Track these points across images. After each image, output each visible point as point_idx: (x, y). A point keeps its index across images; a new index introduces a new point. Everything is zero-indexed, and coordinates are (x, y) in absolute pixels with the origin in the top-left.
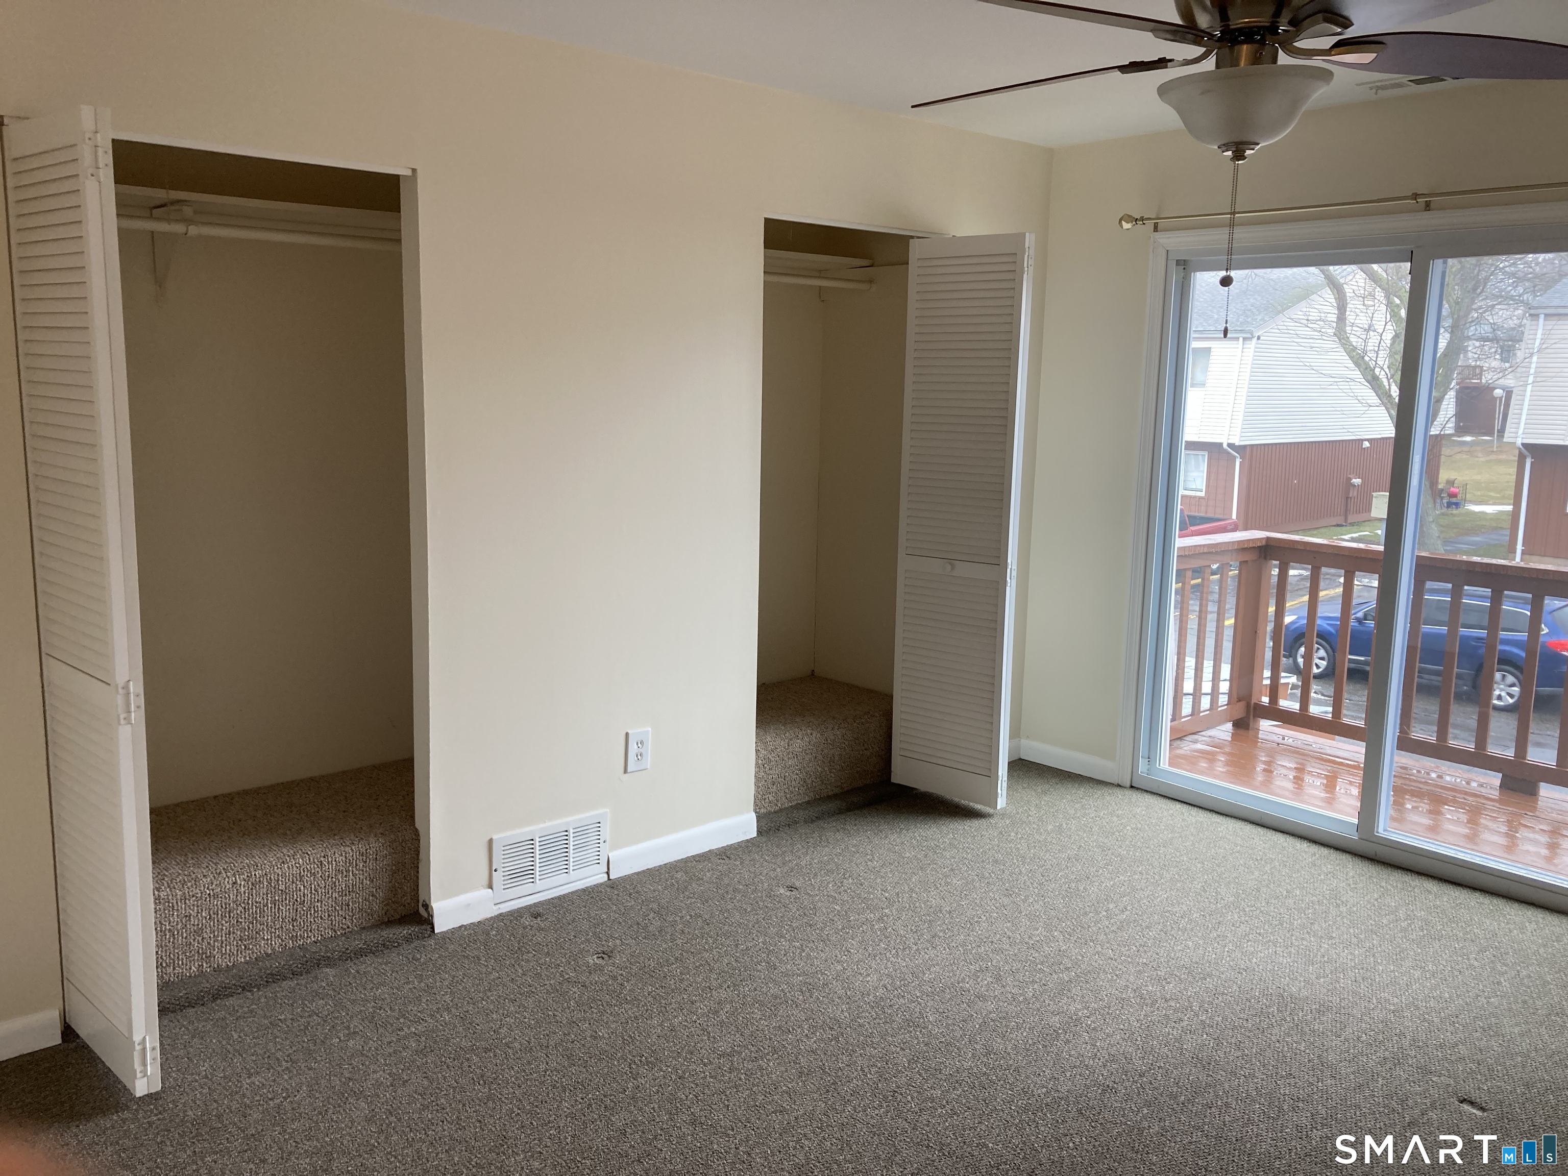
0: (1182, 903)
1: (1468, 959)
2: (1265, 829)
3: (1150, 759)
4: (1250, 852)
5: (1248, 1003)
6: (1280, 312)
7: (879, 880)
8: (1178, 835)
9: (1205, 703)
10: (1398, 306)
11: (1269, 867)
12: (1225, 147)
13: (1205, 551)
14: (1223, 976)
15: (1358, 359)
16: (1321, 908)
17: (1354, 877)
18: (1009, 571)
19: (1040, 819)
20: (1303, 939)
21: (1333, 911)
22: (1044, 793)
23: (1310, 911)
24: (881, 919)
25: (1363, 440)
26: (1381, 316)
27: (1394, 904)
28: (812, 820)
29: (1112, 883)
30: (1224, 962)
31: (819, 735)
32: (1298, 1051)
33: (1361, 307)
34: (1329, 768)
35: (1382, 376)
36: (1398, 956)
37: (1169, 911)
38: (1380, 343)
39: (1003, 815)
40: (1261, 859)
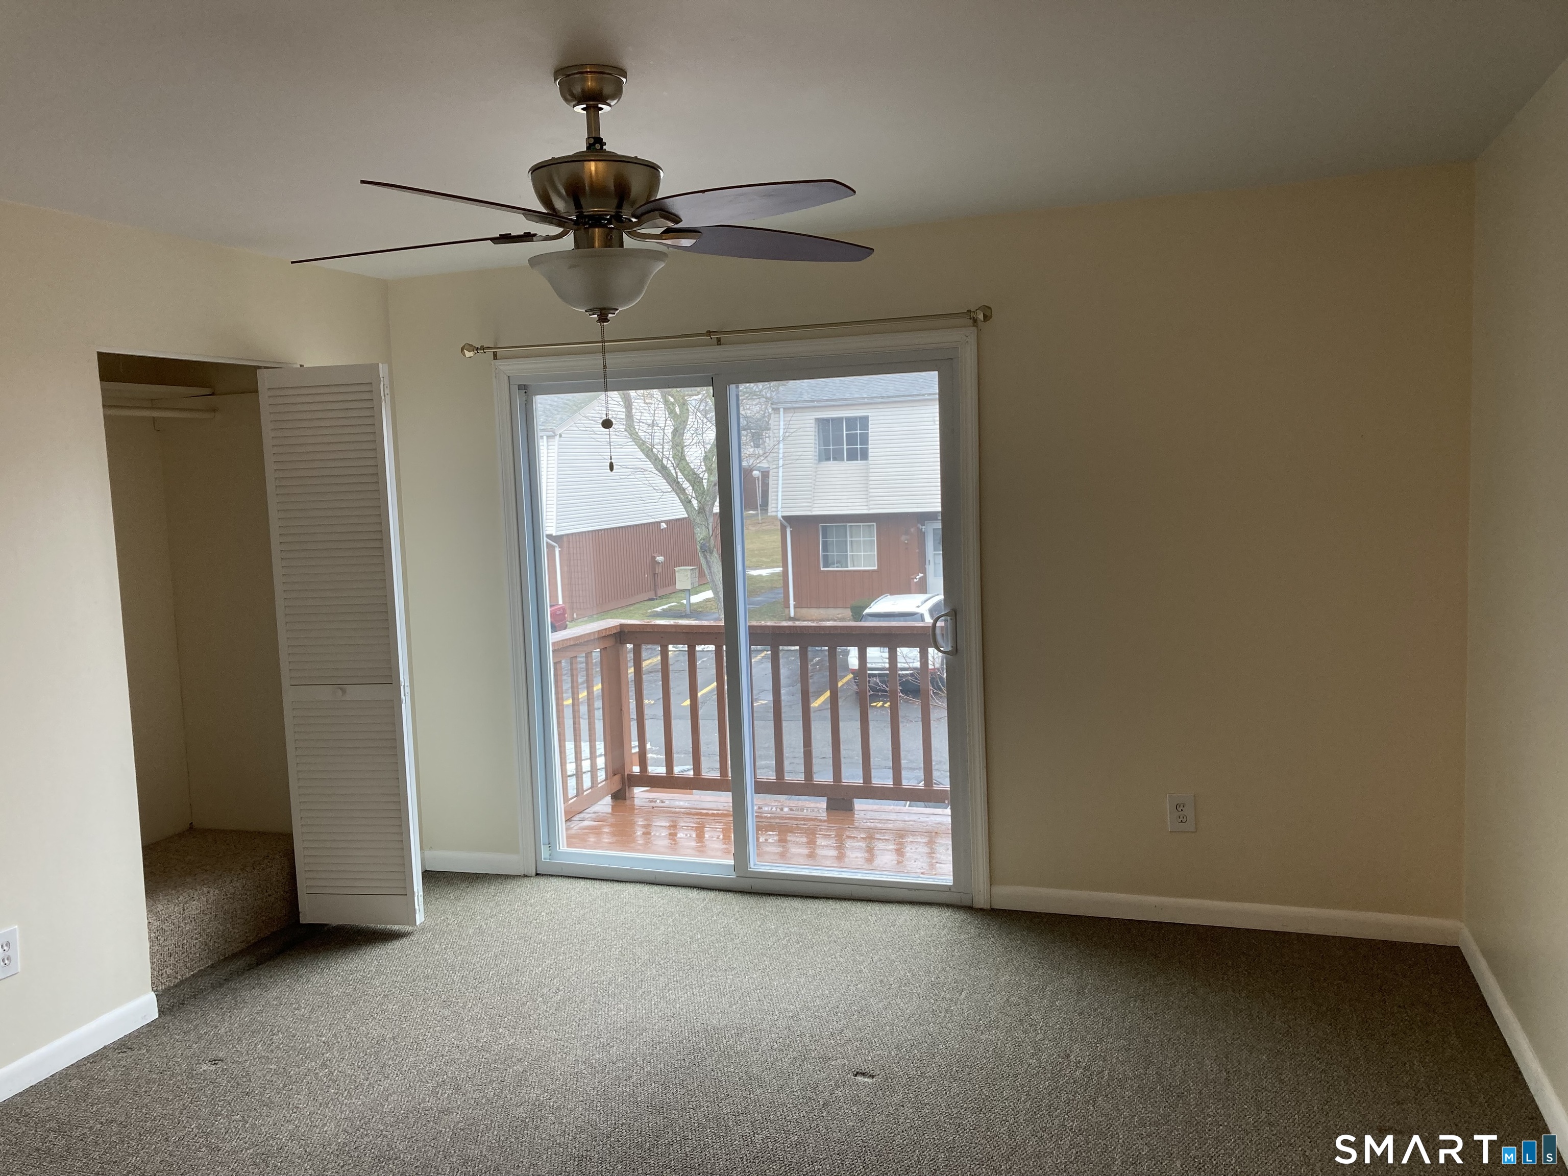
0: (607, 972)
1: (835, 958)
2: (660, 886)
3: (550, 844)
4: (653, 910)
5: (681, 1045)
6: (576, 412)
7: (311, 1027)
8: (589, 910)
9: (587, 781)
10: (672, 404)
11: (671, 920)
12: (592, 311)
13: (572, 644)
14: (656, 1027)
15: (649, 453)
16: (720, 945)
17: (739, 912)
18: (402, 688)
19: (460, 925)
20: (712, 976)
21: (730, 945)
22: (458, 899)
23: (712, 950)
24: (324, 1065)
25: (660, 522)
26: (661, 412)
27: (773, 927)
28: (221, 984)
29: (540, 969)
30: (653, 1014)
31: (217, 891)
32: (730, 1073)
33: (643, 405)
34: (699, 820)
35: (669, 465)
36: (786, 970)
37: (597, 982)
38: (664, 436)
39: (423, 929)
40: (663, 915)
